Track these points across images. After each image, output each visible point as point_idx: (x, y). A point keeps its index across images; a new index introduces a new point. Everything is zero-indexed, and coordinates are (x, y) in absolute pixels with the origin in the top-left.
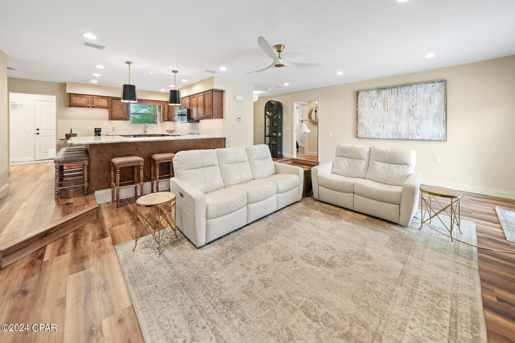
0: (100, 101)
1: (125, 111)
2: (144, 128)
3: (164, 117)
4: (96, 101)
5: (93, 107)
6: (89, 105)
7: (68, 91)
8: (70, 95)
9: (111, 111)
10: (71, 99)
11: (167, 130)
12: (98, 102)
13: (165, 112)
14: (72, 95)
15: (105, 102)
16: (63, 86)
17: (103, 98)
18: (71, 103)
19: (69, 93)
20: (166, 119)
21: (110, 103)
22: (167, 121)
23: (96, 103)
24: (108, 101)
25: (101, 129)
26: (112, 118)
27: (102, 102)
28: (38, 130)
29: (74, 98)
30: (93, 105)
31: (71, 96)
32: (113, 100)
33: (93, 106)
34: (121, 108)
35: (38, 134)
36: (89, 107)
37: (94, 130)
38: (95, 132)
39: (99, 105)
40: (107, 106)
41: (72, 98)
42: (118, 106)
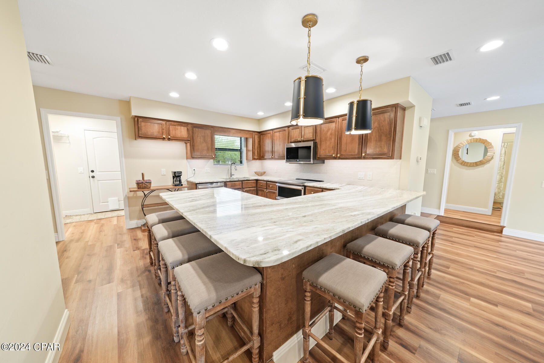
0: (178, 129)
1: (210, 145)
2: (228, 170)
3: (255, 154)
4: (172, 130)
5: (169, 139)
6: (164, 136)
7: (134, 113)
8: (138, 120)
9: (192, 145)
10: (139, 126)
11: (256, 173)
12: (175, 131)
13: (255, 146)
14: (140, 120)
15: (183, 132)
16: (126, 104)
17: (181, 125)
18: (140, 132)
19: (136, 116)
20: (256, 157)
21: (191, 133)
22: (257, 159)
23: (173, 133)
24: (188, 129)
25: (181, 172)
26: (193, 154)
27: (181, 132)
28: (93, 171)
29: (143, 124)
30: (170, 136)
31: (139, 121)
32: (194, 129)
33: (169, 137)
34: (205, 141)
35: (93, 177)
36: (164, 139)
38: (174, 177)
39: (177, 136)
40: (188, 137)
41: (141, 124)
42: (200, 138)
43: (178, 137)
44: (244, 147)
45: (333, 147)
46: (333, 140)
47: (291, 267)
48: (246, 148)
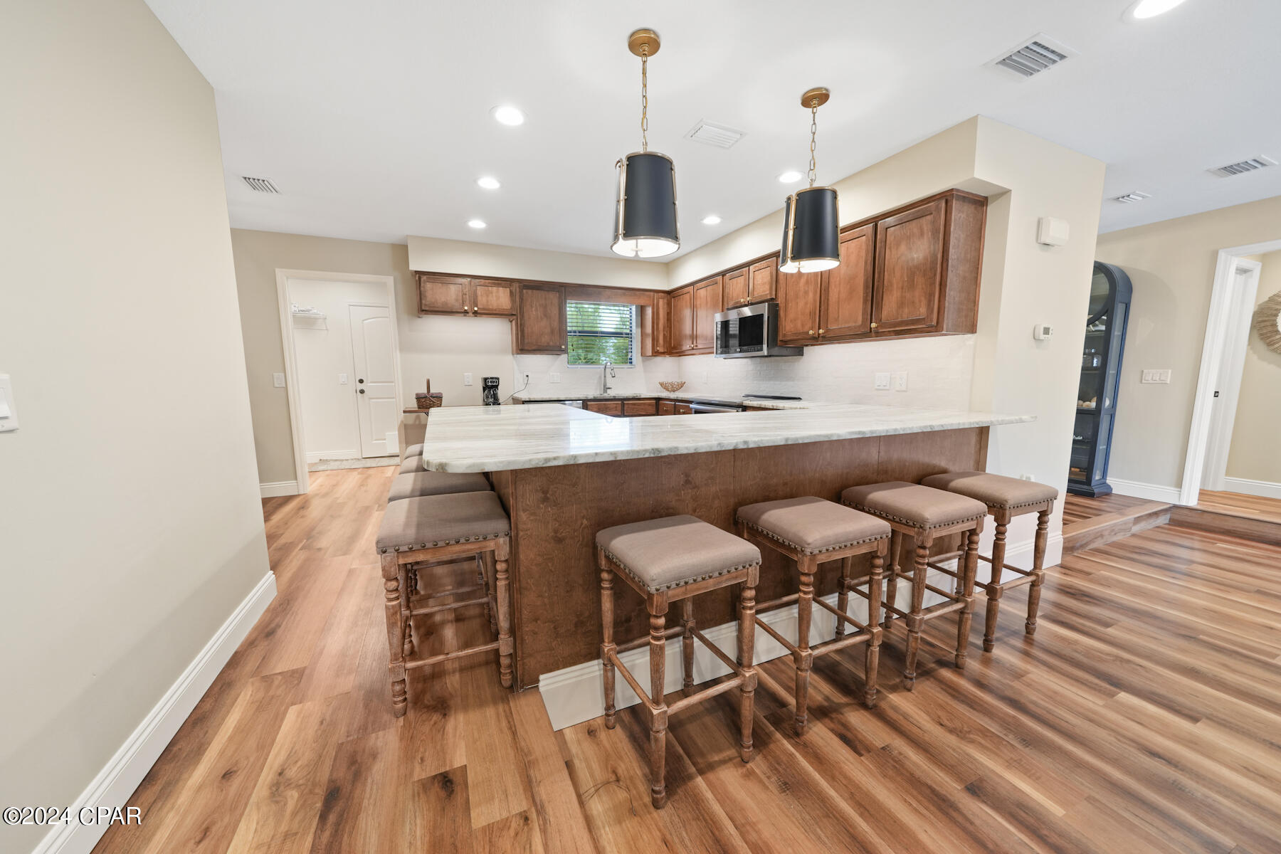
0: (492, 293)
1: (556, 324)
2: (600, 377)
3: (658, 341)
4: (481, 295)
5: (476, 313)
6: (466, 308)
7: (414, 266)
8: (420, 278)
9: (521, 325)
10: (422, 289)
11: (661, 384)
12: (488, 296)
13: (658, 324)
14: (424, 278)
15: (501, 298)
16: (401, 251)
17: (498, 284)
18: (423, 302)
19: (417, 272)
20: (660, 349)
21: (518, 299)
22: (663, 353)
23: (482, 301)
24: (511, 292)
25: (498, 379)
26: (524, 345)
27: (498, 298)
28: (361, 381)
29: (429, 286)
30: (477, 307)
31: (422, 280)
32: (524, 291)
33: (476, 309)
34: (545, 316)
35: (362, 392)
36: (466, 312)
37: (480, 385)
38: (484, 389)
39: (491, 307)
40: (511, 308)
41: (424, 287)
42: (536, 310)
43: (492, 310)
44: (637, 326)
45: (810, 313)
46: (811, 295)
47: (579, 523)
48: (640, 330)
